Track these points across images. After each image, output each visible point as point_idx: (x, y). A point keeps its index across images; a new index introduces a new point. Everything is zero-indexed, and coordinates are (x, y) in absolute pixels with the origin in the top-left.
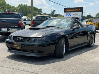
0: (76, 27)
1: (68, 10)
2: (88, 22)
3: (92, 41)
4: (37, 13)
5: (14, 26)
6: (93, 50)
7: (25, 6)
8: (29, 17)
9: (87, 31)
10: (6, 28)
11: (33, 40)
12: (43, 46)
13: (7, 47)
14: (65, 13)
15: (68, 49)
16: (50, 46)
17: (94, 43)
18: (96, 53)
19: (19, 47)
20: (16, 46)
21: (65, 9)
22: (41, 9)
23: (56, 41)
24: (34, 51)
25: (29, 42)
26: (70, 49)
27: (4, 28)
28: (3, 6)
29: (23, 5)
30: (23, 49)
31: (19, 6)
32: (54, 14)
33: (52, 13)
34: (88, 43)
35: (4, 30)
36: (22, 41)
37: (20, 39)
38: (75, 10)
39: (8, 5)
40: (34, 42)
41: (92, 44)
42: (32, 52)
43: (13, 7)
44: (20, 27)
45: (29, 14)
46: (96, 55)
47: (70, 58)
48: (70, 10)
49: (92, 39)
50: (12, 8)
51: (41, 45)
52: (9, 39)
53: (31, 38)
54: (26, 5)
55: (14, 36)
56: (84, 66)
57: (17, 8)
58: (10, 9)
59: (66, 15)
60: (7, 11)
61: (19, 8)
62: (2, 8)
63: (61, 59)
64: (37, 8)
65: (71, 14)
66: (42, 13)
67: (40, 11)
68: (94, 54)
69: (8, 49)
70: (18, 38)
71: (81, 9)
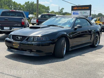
0: (78, 26)
1: (75, 8)
2: (97, 21)
3: (97, 41)
4: (44, 11)
5: (16, 25)
6: (97, 50)
7: (32, 4)
8: (35, 15)
9: (91, 31)
10: (8, 27)
11: (32, 39)
12: (42, 45)
13: (7, 46)
14: (73, 11)
15: (69, 49)
16: (49, 45)
17: (99, 43)
18: (99, 53)
19: (17, 46)
20: (14, 45)
21: (72, 7)
22: (49, 7)
23: (56, 41)
24: (33, 50)
25: (28, 41)
26: (71, 49)
27: (7, 26)
28: (9, 3)
29: (30, 3)
30: (22, 49)
31: (25, 4)
32: (62, 12)
33: (61, 11)
34: (92, 43)
35: (6, 29)
36: (21, 40)
37: (19, 38)
38: (83, 8)
39: (15, 2)
40: (33, 41)
41: (96, 44)
42: (31, 51)
43: (20, 5)
44: (23, 25)
45: (35, 12)
46: (99, 55)
47: (70, 58)
48: (77, 8)
49: (97, 39)
50: (18, 6)
51: (40, 44)
52: (9, 38)
53: (29, 37)
54: (33, 2)
55: (13, 35)
56: (82, 66)
57: (24, 5)
58: (16, 7)
59: (74, 14)
60: (13, 9)
61: (26, 6)
62: (8, 5)
63: (61, 59)
64: (44, 6)
65: (79, 12)
66: (50, 12)
67: (48, 8)
68: (97, 54)
69: (8, 48)
70: (17, 38)
71: (89, 7)
